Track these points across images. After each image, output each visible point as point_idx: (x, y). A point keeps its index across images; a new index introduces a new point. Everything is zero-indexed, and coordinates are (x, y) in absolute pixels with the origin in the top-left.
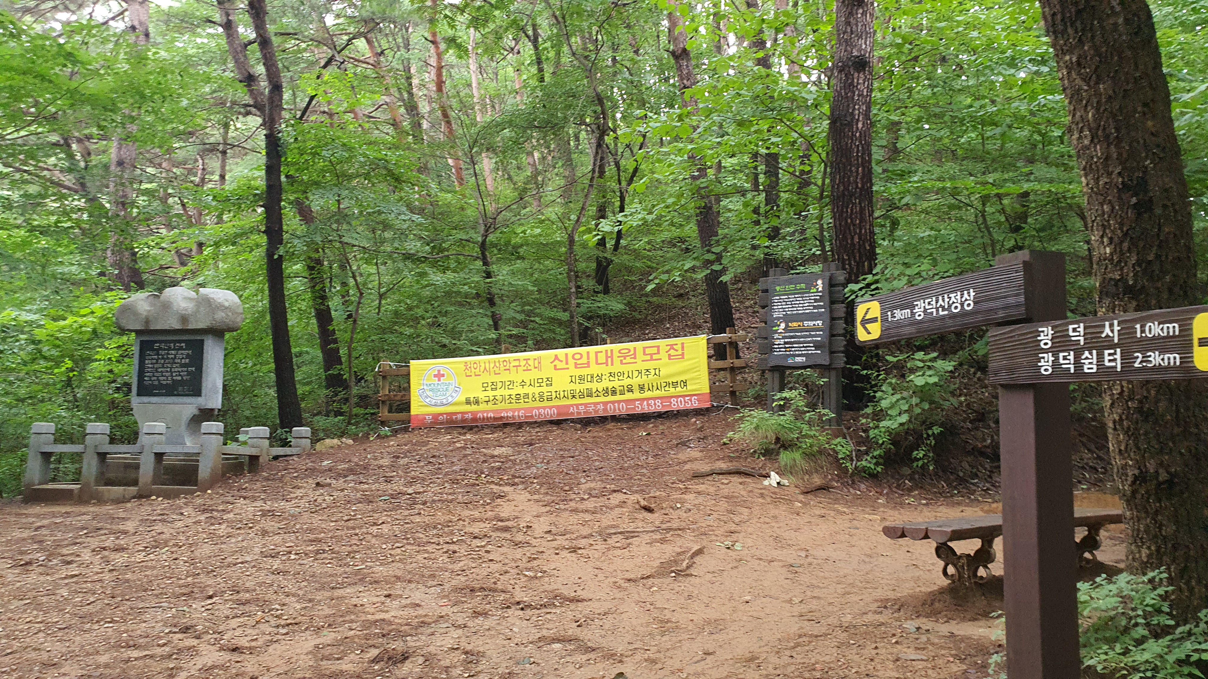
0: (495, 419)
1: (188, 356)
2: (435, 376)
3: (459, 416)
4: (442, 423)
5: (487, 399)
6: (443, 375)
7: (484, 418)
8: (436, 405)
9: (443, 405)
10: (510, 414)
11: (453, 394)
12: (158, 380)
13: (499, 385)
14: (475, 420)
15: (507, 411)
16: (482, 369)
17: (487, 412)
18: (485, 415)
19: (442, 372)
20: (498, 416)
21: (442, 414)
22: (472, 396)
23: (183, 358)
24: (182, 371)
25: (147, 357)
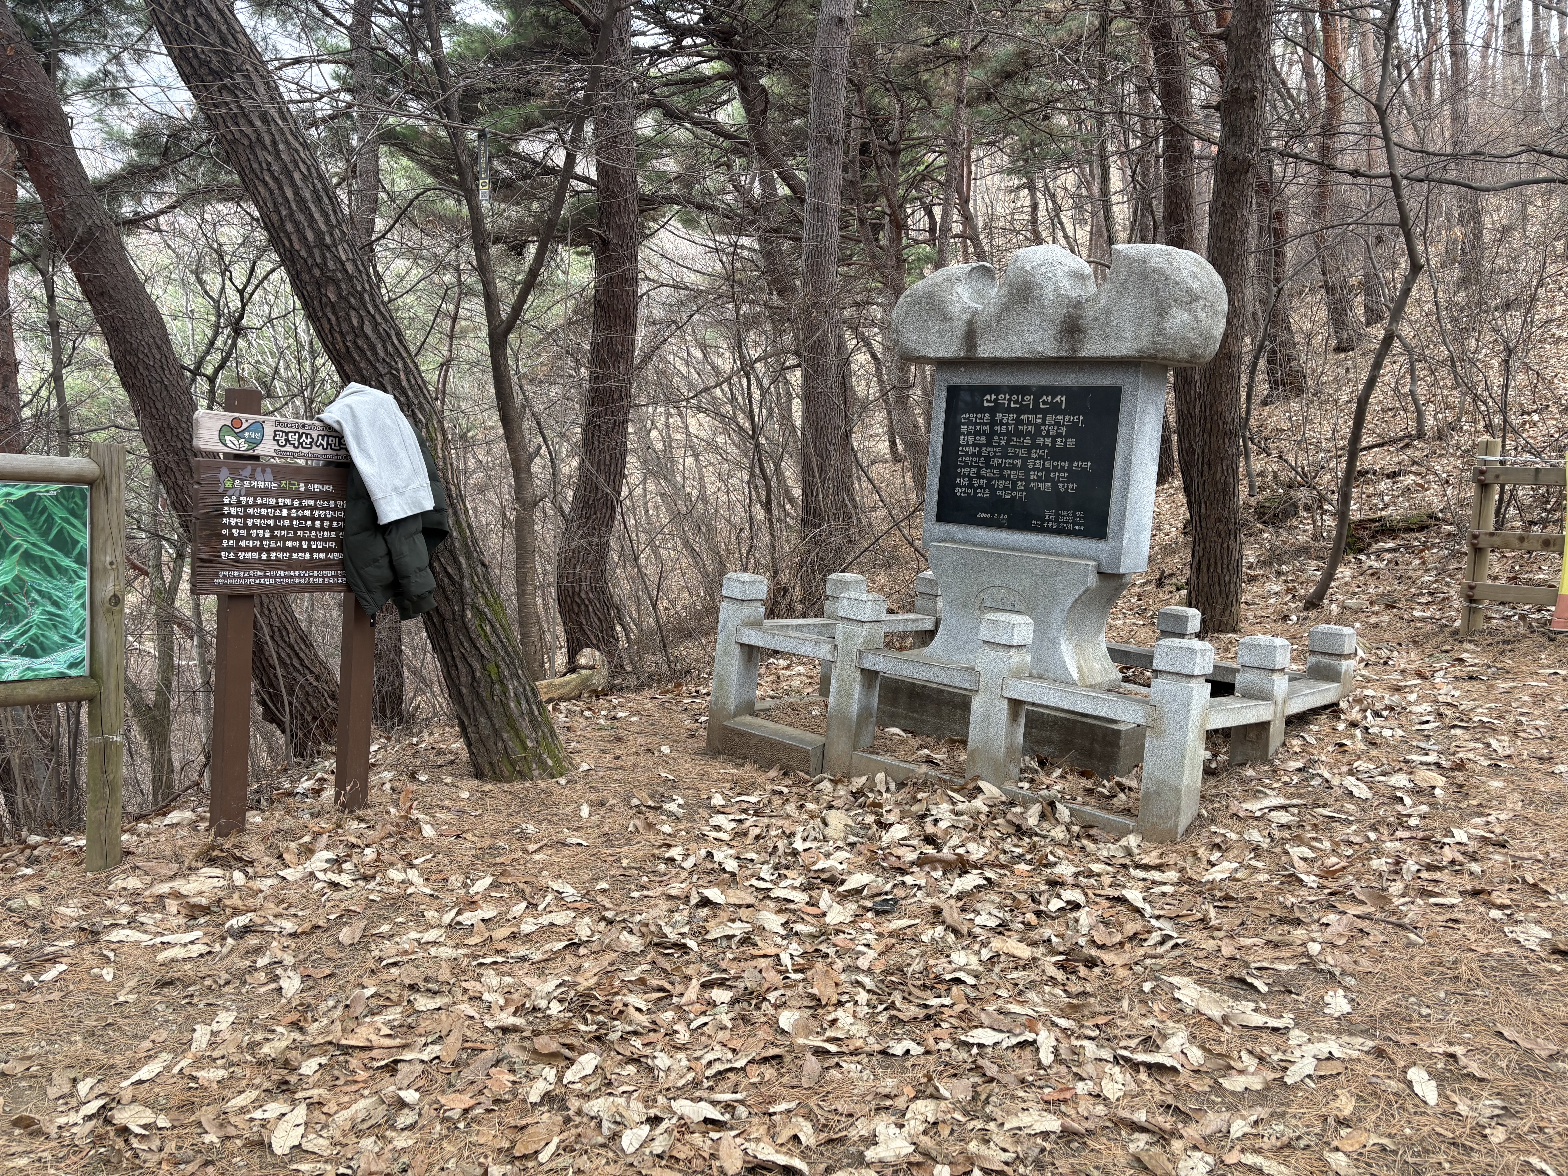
1: (1073, 430)
12: (989, 486)
23: (1059, 435)
24: (1055, 469)
25: (964, 428)
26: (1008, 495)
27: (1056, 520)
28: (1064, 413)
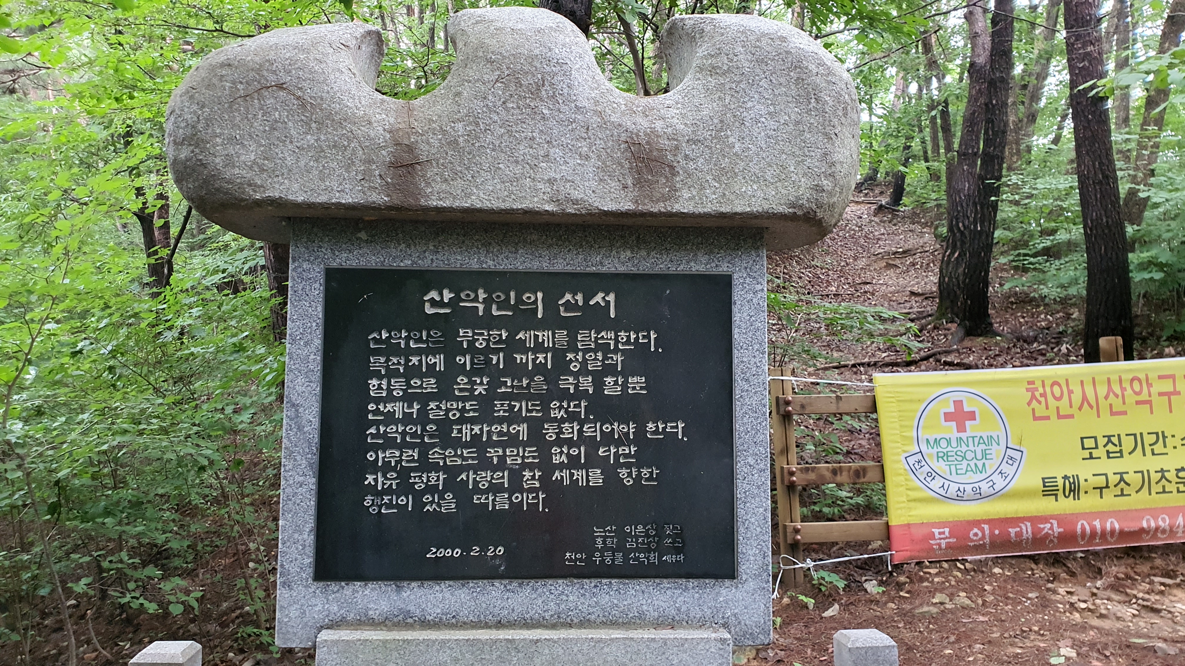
0: (1123, 535)
1: (639, 360)
2: (948, 417)
3: (1027, 529)
4: (979, 548)
5: (1101, 481)
6: (972, 416)
7: (1094, 534)
8: (959, 499)
9: (979, 496)
10: (1164, 522)
11: (1005, 467)
12: (454, 486)
13: (1128, 443)
14: (1069, 537)
15: (1155, 512)
16: (1077, 398)
17: (1103, 515)
18: (1097, 524)
19: (967, 408)
20: (1131, 526)
21: (977, 523)
22: (1058, 472)
23: (610, 370)
24: (608, 439)
25: (377, 362)
26: (502, 502)
27: (620, 547)
28: (616, 326)
